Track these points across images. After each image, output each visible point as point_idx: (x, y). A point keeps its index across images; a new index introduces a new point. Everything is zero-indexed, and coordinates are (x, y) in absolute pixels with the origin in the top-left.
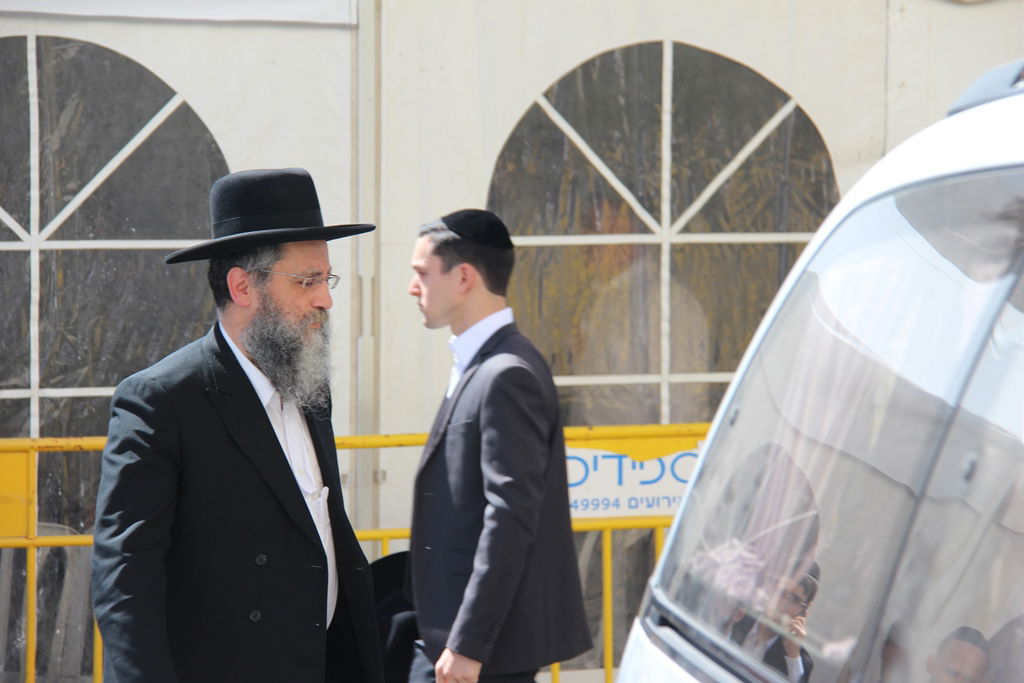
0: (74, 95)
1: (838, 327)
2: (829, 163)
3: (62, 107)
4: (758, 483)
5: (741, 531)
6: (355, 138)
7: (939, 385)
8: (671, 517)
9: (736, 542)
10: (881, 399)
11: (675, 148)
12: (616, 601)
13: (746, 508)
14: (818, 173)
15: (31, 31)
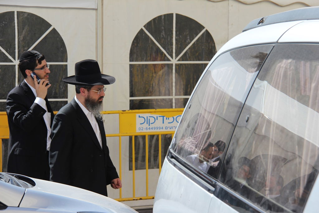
0: (27, 26)
1: (216, 84)
2: (214, 43)
3: (23, 29)
4: (196, 123)
5: (192, 134)
6: (97, 37)
7: (240, 98)
8: (175, 131)
9: (190, 137)
10: (226, 102)
11: (176, 40)
12: (162, 152)
13: (193, 129)
14: (212, 46)
15: (15, 10)
